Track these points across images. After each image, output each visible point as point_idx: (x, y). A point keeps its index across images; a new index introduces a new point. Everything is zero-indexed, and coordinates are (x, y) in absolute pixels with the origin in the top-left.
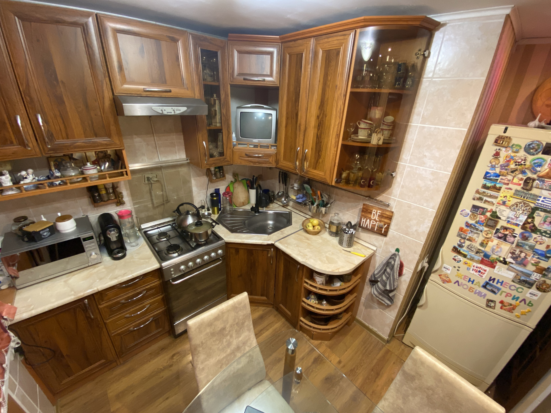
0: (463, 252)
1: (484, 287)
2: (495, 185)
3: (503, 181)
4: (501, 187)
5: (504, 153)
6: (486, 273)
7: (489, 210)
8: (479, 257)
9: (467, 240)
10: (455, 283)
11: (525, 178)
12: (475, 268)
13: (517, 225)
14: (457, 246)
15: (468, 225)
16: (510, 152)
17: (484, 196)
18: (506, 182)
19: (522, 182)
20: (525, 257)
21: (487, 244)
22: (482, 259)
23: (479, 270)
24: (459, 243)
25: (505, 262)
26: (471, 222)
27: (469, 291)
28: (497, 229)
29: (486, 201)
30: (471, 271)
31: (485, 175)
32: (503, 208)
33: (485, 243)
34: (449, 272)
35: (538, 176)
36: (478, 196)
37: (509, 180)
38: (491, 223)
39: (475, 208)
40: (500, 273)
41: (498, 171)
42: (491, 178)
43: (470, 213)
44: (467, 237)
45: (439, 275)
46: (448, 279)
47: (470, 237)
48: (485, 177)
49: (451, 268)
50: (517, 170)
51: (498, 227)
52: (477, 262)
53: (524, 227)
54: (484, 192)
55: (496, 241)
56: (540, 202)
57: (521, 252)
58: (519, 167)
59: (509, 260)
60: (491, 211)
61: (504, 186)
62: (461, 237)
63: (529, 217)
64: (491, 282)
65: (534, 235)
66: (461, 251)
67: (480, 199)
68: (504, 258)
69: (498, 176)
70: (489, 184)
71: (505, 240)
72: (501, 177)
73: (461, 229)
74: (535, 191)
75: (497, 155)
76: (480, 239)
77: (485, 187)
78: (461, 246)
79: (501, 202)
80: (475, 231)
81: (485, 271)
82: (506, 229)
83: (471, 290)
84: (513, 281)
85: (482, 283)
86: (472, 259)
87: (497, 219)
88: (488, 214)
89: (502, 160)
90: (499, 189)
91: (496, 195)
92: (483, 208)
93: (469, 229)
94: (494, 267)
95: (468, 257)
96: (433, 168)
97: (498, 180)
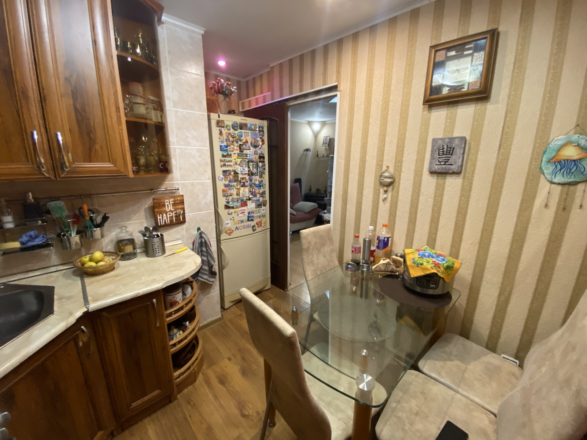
0: (231, 206)
1: (248, 220)
2: (228, 153)
3: (230, 150)
4: (231, 154)
5: (224, 131)
6: (246, 211)
7: (231, 170)
8: (239, 204)
9: (230, 196)
10: (236, 230)
11: (238, 145)
12: (241, 212)
13: (246, 174)
14: (226, 204)
15: (226, 186)
16: (226, 130)
17: (226, 162)
18: (232, 150)
19: (238, 148)
20: (255, 191)
21: (239, 193)
22: (241, 204)
23: (242, 211)
24: (227, 201)
25: (250, 199)
26: (227, 183)
27: (244, 228)
28: (240, 181)
29: (228, 165)
30: (240, 215)
31: (220, 148)
32: (237, 166)
33: (238, 192)
34: (229, 225)
35: (243, 143)
36: (222, 163)
37: (233, 148)
38: (236, 178)
39: (224, 172)
40: (250, 207)
41: (225, 144)
42: (224, 149)
43: (223, 177)
44: (229, 194)
45: (225, 232)
46: (231, 230)
47: (230, 193)
48: (221, 150)
49: (229, 222)
50: (234, 141)
51: (240, 180)
52: (240, 207)
53: (249, 175)
54: (225, 160)
55: (242, 188)
56: (248, 157)
57: (253, 189)
58: (235, 139)
59: (251, 196)
60: (233, 171)
61: (232, 153)
62: (226, 196)
63: (248, 168)
64: (249, 215)
65: (253, 177)
66: (230, 206)
67: (225, 165)
68: (249, 197)
69: (227, 147)
70: (225, 154)
71: (245, 186)
72: (229, 147)
73: (223, 191)
74: (245, 152)
75: (221, 133)
76: (234, 192)
77: (223, 156)
78: (228, 202)
79: (235, 163)
80: (231, 188)
81: (245, 210)
82: (243, 179)
83: (244, 227)
84: (256, 208)
85: (246, 218)
86: (237, 207)
87: (237, 175)
88: (232, 173)
89: (225, 136)
90: (230, 155)
91: (231, 160)
92: (228, 171)
93: (227, 188)
94: (247, 205)
95: (235, 207)
96: (196, 146)
97: (227, 149)
